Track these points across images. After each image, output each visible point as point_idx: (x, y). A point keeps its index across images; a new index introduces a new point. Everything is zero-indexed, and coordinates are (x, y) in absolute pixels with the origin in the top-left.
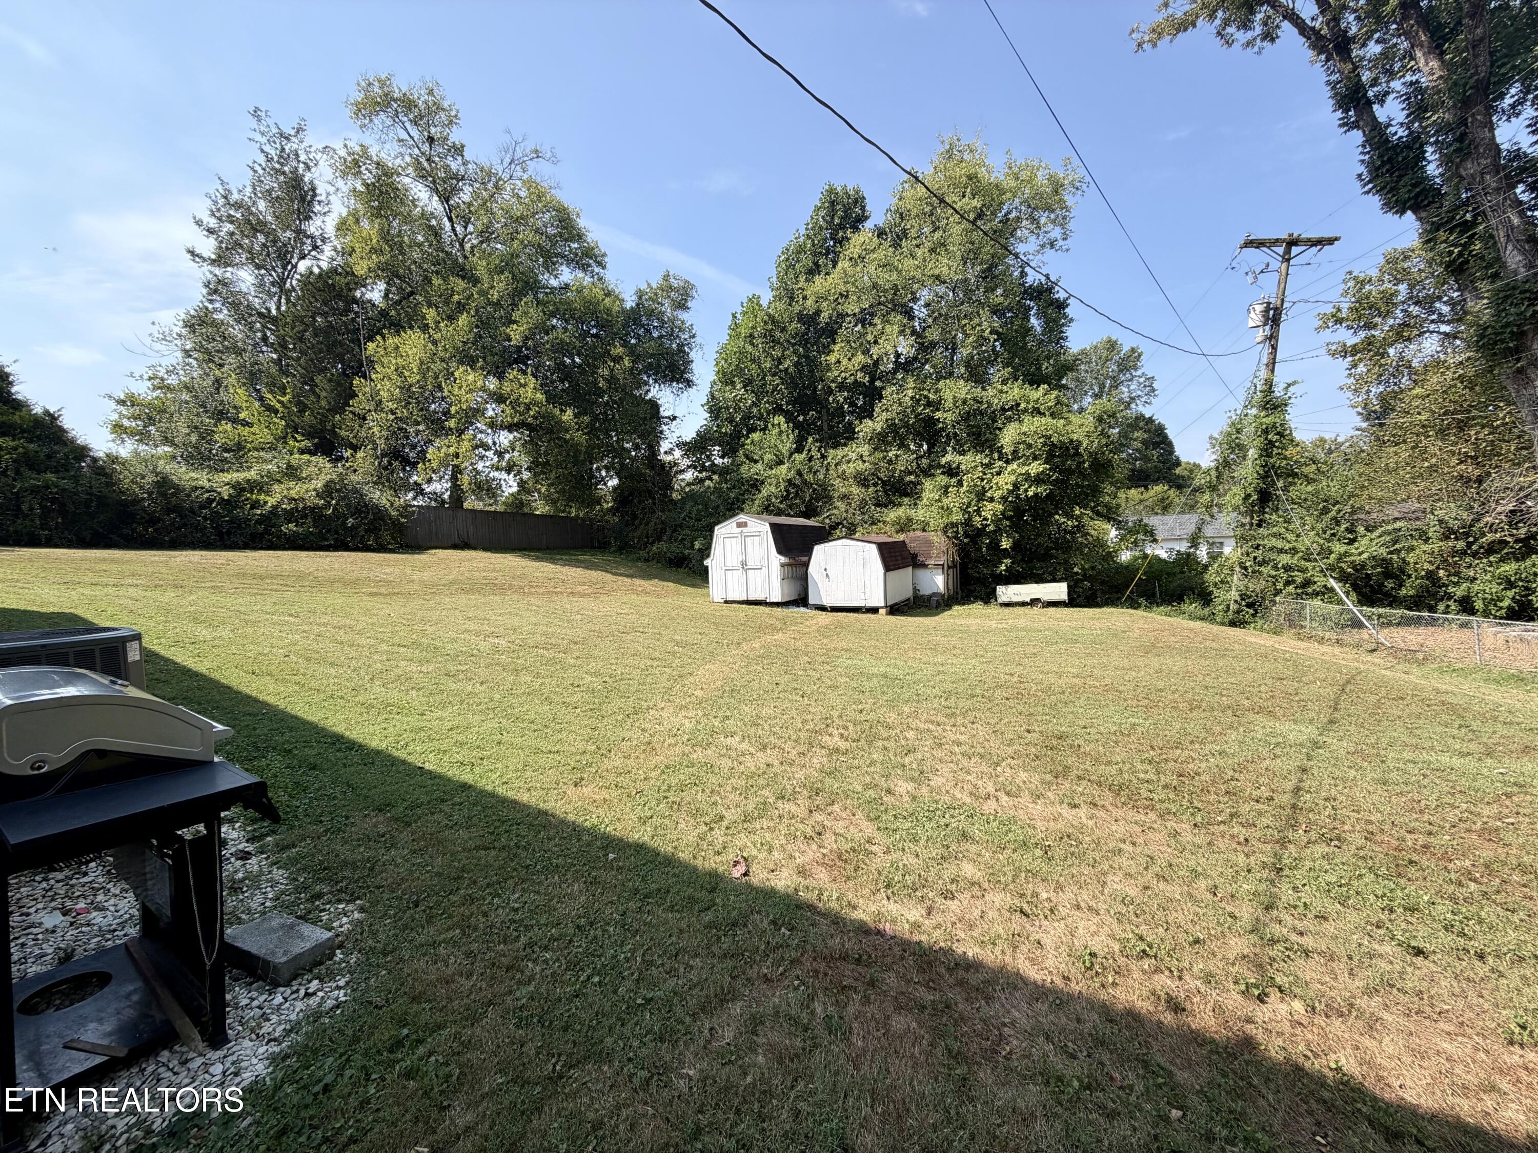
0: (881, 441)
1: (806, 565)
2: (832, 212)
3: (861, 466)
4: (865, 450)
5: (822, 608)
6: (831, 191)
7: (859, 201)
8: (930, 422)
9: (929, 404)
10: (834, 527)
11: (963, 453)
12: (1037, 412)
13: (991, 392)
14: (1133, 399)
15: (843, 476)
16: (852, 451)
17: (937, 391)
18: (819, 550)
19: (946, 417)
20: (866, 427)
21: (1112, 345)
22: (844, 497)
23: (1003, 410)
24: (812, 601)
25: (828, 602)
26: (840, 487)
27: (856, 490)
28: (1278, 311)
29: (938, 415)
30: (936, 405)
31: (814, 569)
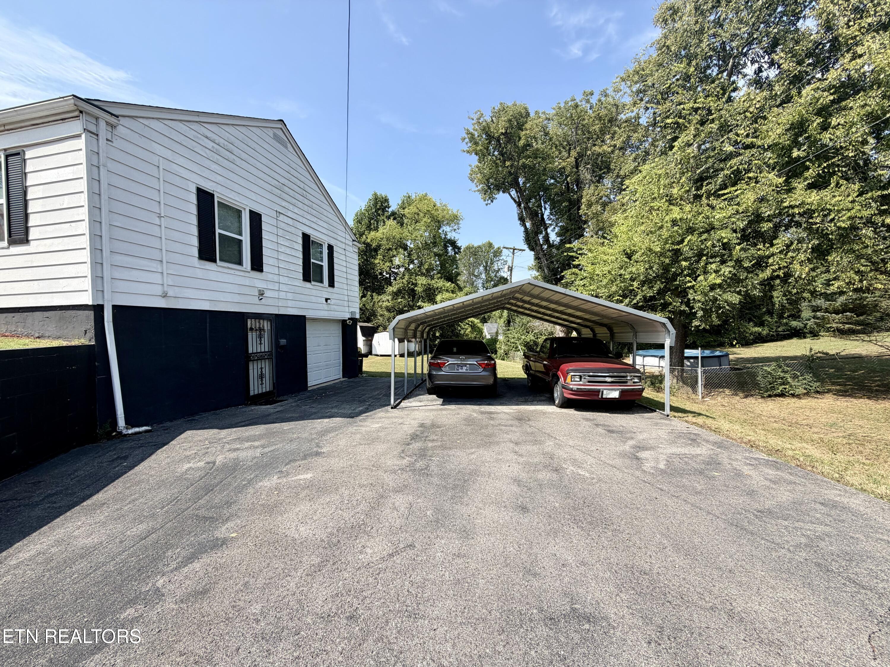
0: (396, 294)
1: (371, 340)
2: (376, 204)
3: (389, 304)
4: (390, 298)
5: (377, 355)
6: (375, 194)
7: (387, 200)
8: (413, 290)
9: (413, 284)
10: (378, 327)
11: (424, 302)
12: (447, 291)
13: (433, 282)
14: (499, 269)
15: (381, 307)
16: (384, 297)
17: (416, 280)
18: (376, 335)
19: (419, 289)
20: (390, 289)
21: (490, 245)
22: (381, 315)
23: (437, 288)
24: (373, 353)
25: (379, 353)
26: (380, 311)
27: (386, 313)
28: (512, 268)
29: (416, 289)
30: (416, 285)
31: (375, 342)
